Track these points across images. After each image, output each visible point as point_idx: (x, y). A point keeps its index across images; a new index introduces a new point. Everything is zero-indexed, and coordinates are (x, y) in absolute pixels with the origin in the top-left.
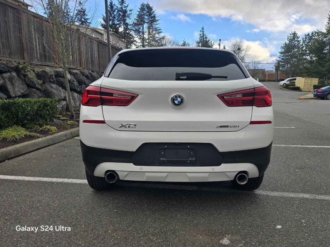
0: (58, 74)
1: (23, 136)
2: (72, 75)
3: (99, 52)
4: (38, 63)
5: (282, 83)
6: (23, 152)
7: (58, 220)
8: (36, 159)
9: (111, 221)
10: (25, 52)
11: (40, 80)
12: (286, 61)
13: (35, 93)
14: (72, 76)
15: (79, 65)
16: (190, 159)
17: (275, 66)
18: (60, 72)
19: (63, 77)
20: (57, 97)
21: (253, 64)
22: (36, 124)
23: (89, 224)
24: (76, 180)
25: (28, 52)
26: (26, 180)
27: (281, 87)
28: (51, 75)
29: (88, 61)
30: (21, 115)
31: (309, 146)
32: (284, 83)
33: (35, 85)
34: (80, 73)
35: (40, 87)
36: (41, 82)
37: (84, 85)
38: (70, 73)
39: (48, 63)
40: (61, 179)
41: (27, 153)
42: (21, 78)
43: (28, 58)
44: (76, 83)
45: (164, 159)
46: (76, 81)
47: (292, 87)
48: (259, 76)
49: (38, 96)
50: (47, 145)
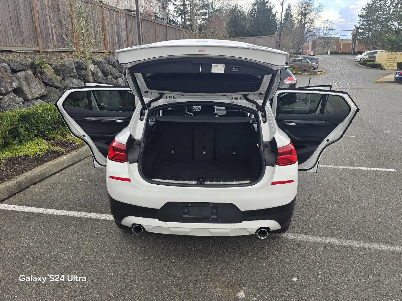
0: (79, 65)
1: (46, 152)
2: (96, 64)
3: (127, 27)
4: (55, 50)
5: (359, 57)
6: (48, 175)
7: (89, 267)
8: (62, 184)
9: (138, 269)
10: (39, 37)
11: (59, 75)
12: (367, 27)
13: (54, 93)
14: (96, 66)
15: (103, 47)
16: (212, 217)
17: (352, 34)
18: (82, 63)
19: (85, 69)
20: (80, 95)
21: (325, 30)
22: (58, 134)
23: (118, 272)
24: (104, 215)
25: (42, 37)
26: (54, 213)
27: (357, 63)
28: (71, 68)
29: (114, 40)
30: (42, 126)
31: (360, 168)
32: (362, 58)
33: (54, 83)
34: (104, 61)
35: (59, 85)
36: (60, 78)
37: (110, 76)
38: (93, 62)
39: (67, 49)
40: (89, 213)
41: (52, 175)
42: (38, 76)
43: (43, 45)
44: (100, 74)
45: (187, 216)
46: (100, 72)
47: (371, 64)
48: (332, 47)
49: (57, 96)
50: (73, 162)
